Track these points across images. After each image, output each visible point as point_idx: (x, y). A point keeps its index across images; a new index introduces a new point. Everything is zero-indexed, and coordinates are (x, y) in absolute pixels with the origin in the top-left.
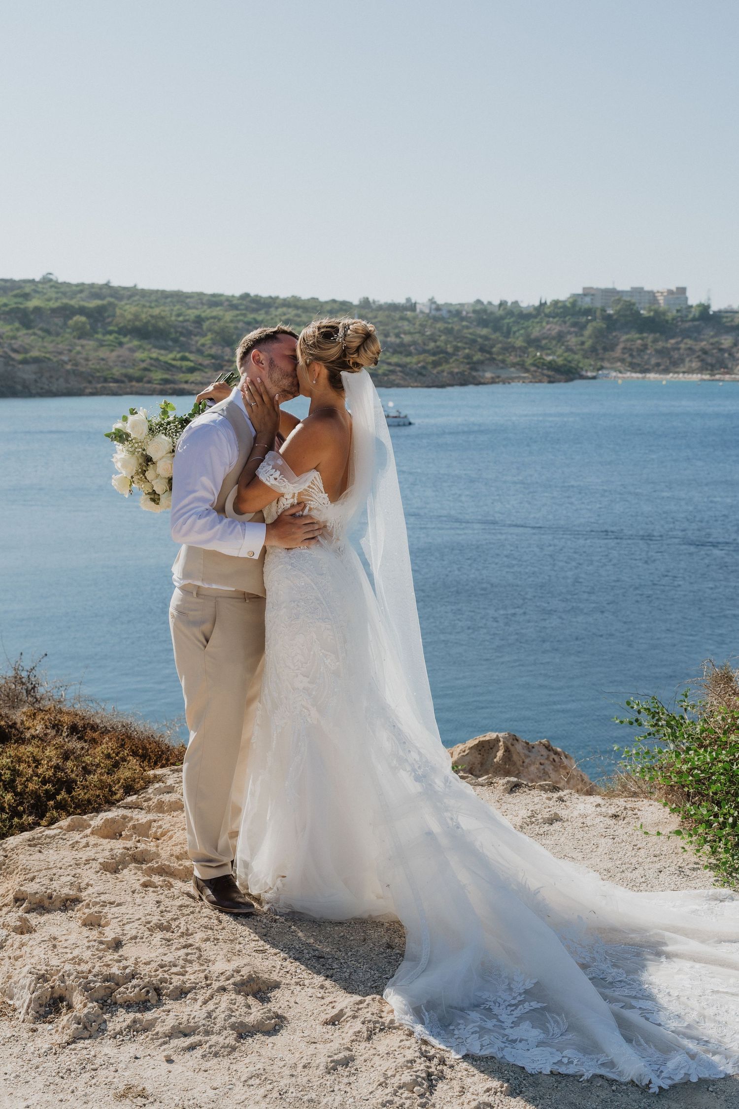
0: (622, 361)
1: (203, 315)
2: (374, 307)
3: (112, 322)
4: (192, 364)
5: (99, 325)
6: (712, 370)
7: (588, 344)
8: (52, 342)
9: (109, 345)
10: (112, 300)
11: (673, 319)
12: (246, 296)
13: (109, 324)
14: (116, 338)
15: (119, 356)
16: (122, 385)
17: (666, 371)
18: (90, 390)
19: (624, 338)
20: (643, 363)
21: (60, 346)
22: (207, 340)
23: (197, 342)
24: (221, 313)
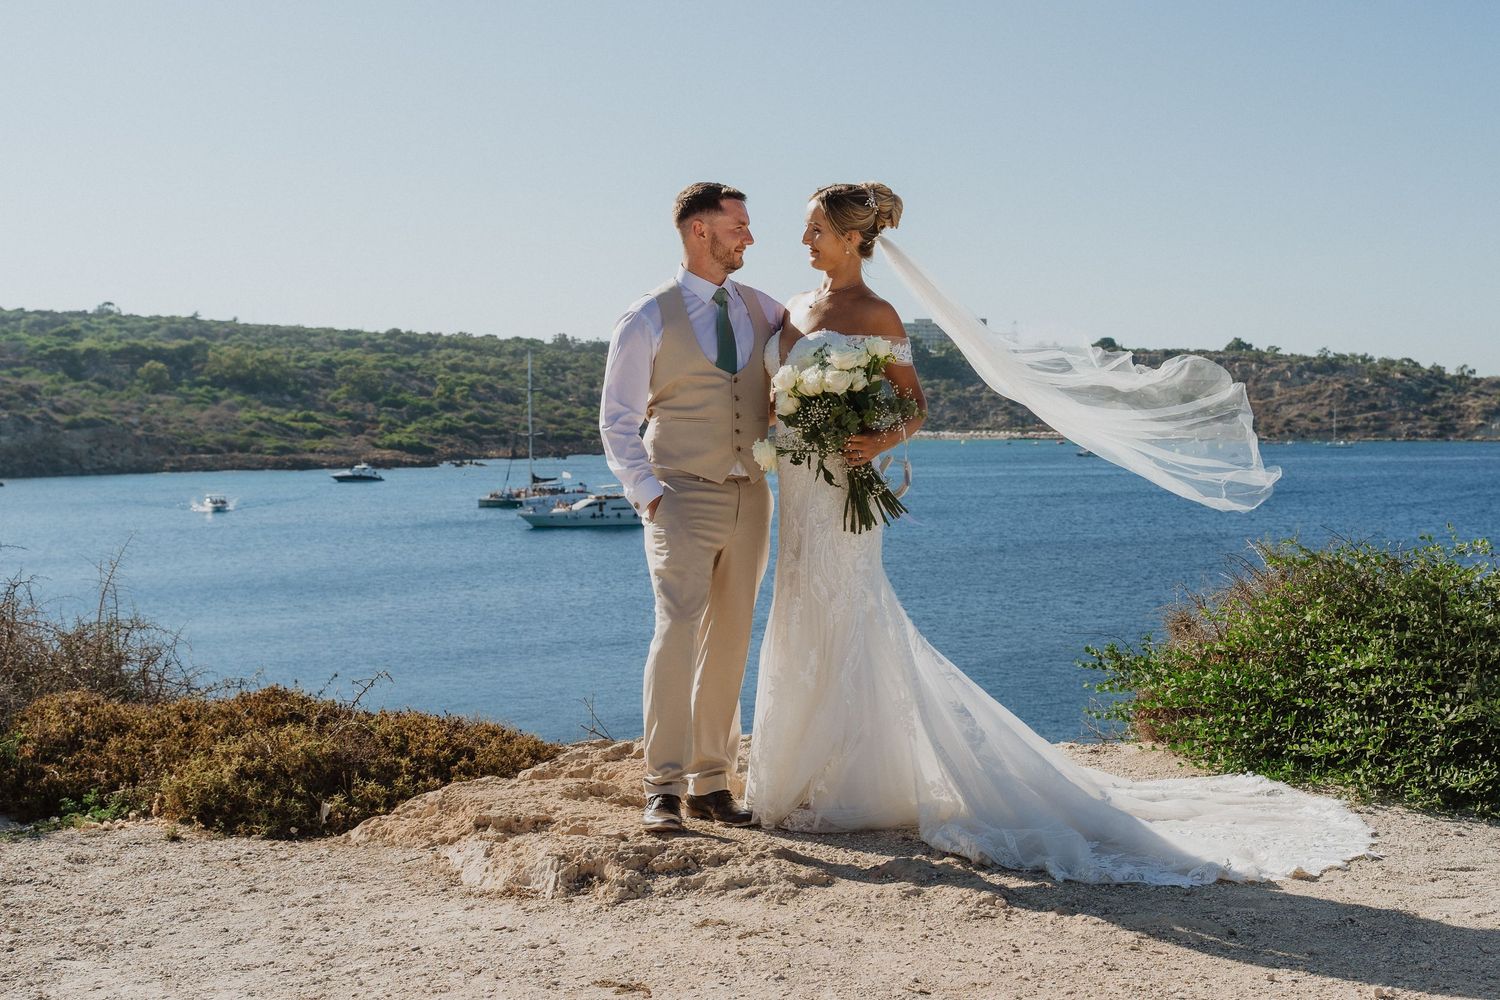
1: (335, 359)
2: (573, 347)
3: (202, 369)
4: (320, 426)
5: (184, 374)
8: (114, 397)
9: (200, 402)
10: (203, 339)
12: (395, 333)
13: (199, 372)
14: (208, 392)
15: (213, 417)
16: (219, 456)
18: (172, 465)
21: (126, 403)
22: (341, 393)
23: (326, 396)
24: (360, 356)
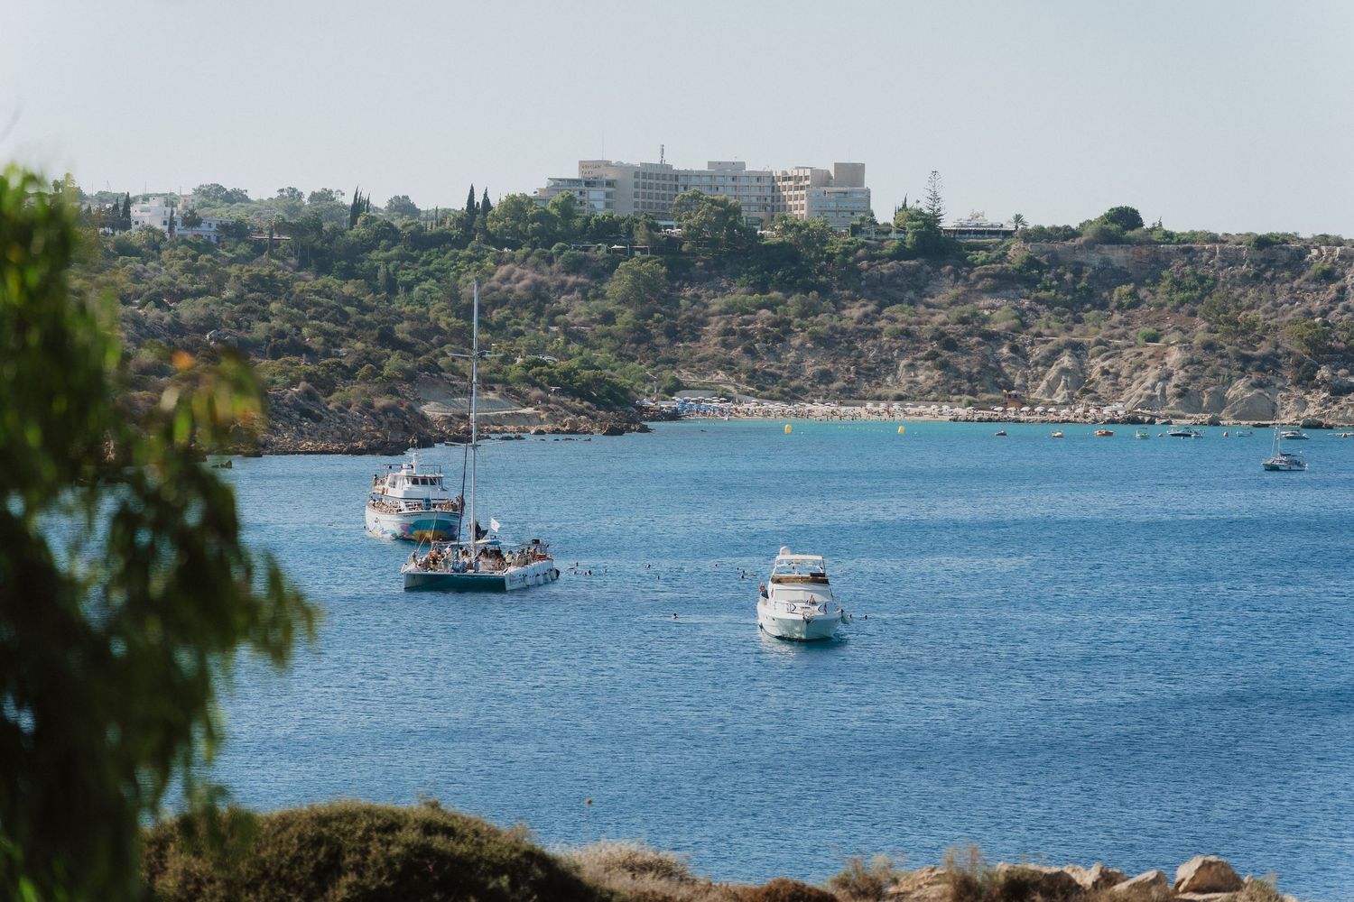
0: (729, 366)
6: (973, 393)
7: (626, 316)
11: (846, 253)
17: (849, 394)
19: (717, 304)
20: (785, 374)
